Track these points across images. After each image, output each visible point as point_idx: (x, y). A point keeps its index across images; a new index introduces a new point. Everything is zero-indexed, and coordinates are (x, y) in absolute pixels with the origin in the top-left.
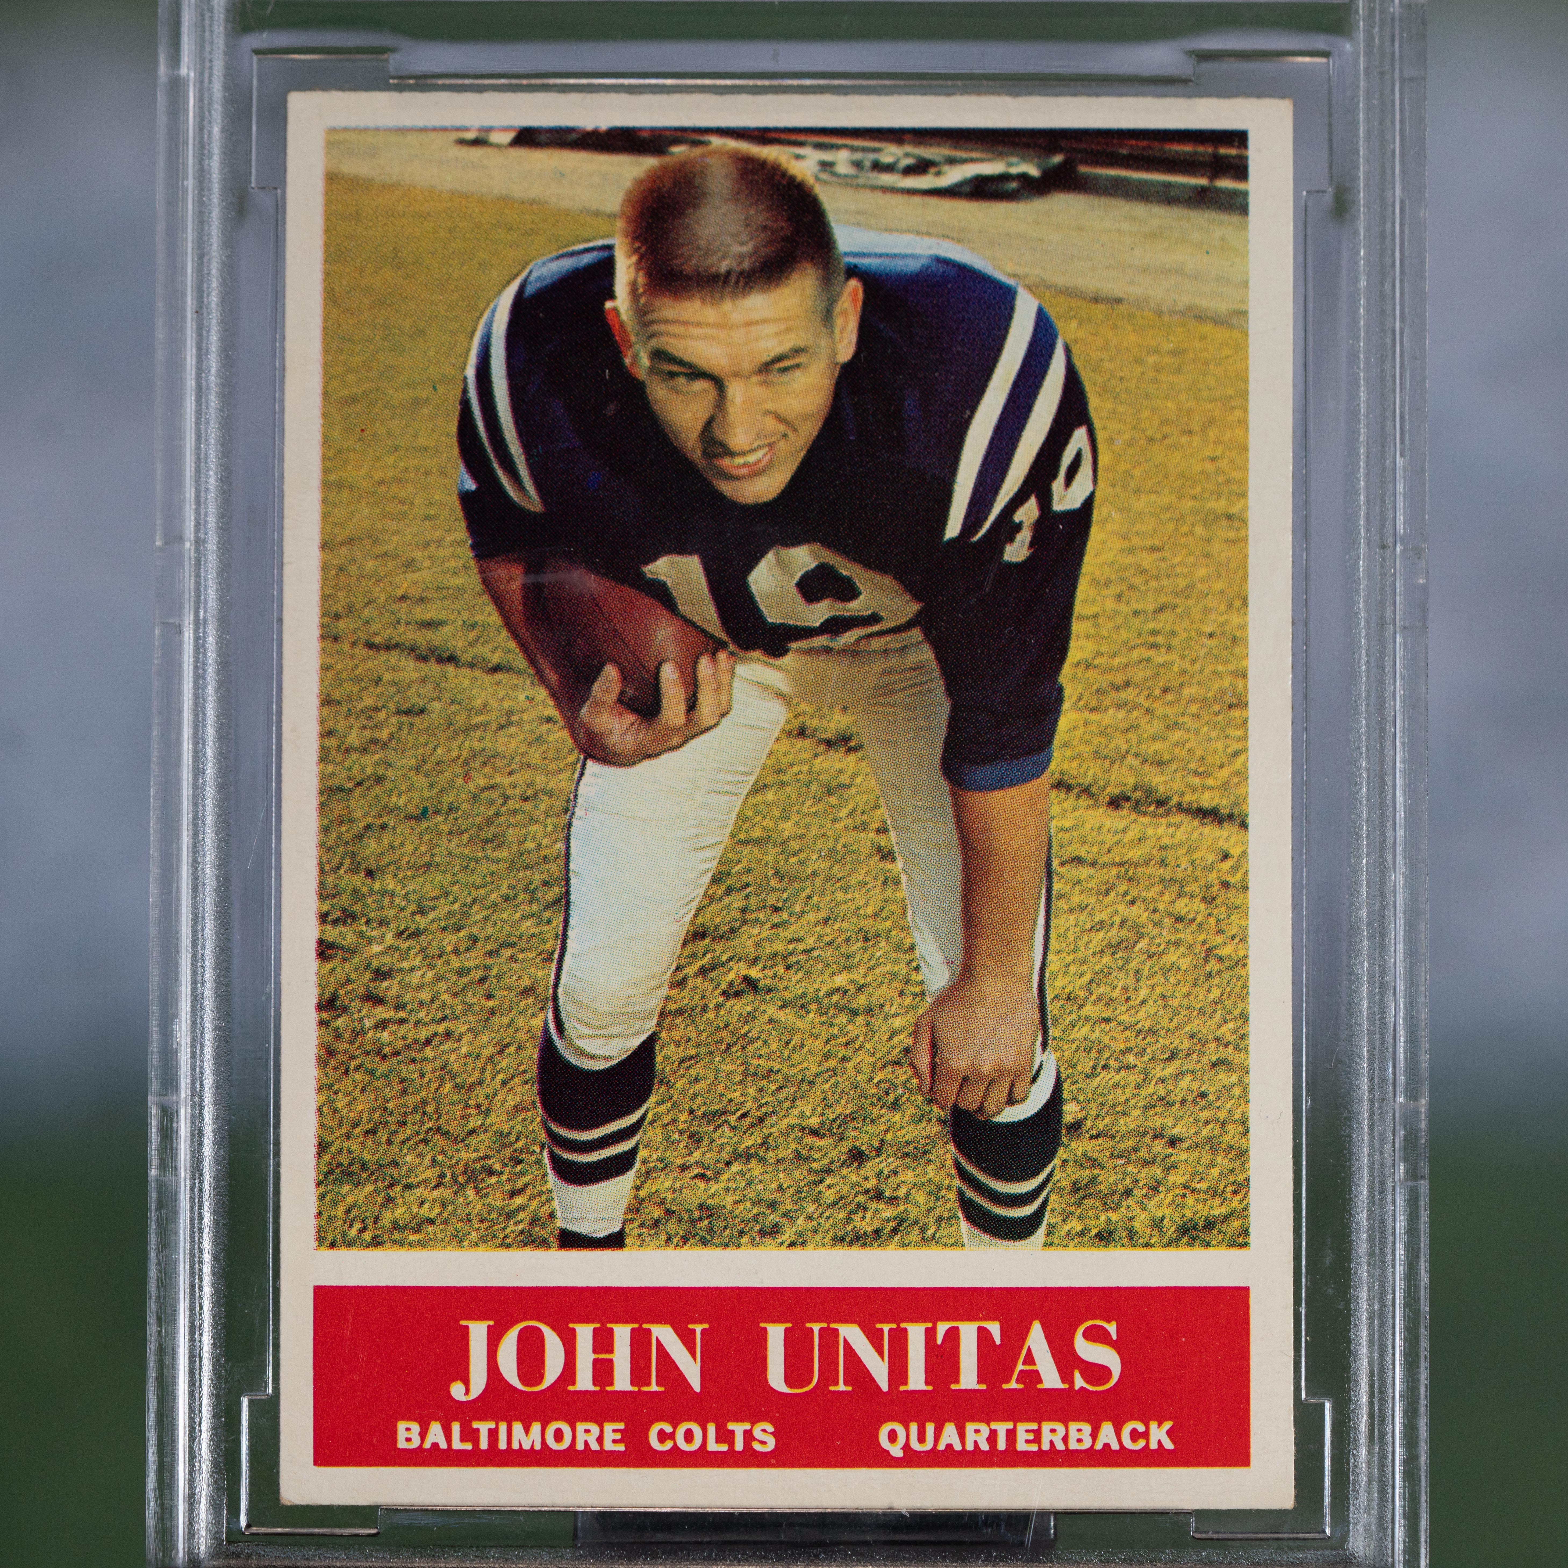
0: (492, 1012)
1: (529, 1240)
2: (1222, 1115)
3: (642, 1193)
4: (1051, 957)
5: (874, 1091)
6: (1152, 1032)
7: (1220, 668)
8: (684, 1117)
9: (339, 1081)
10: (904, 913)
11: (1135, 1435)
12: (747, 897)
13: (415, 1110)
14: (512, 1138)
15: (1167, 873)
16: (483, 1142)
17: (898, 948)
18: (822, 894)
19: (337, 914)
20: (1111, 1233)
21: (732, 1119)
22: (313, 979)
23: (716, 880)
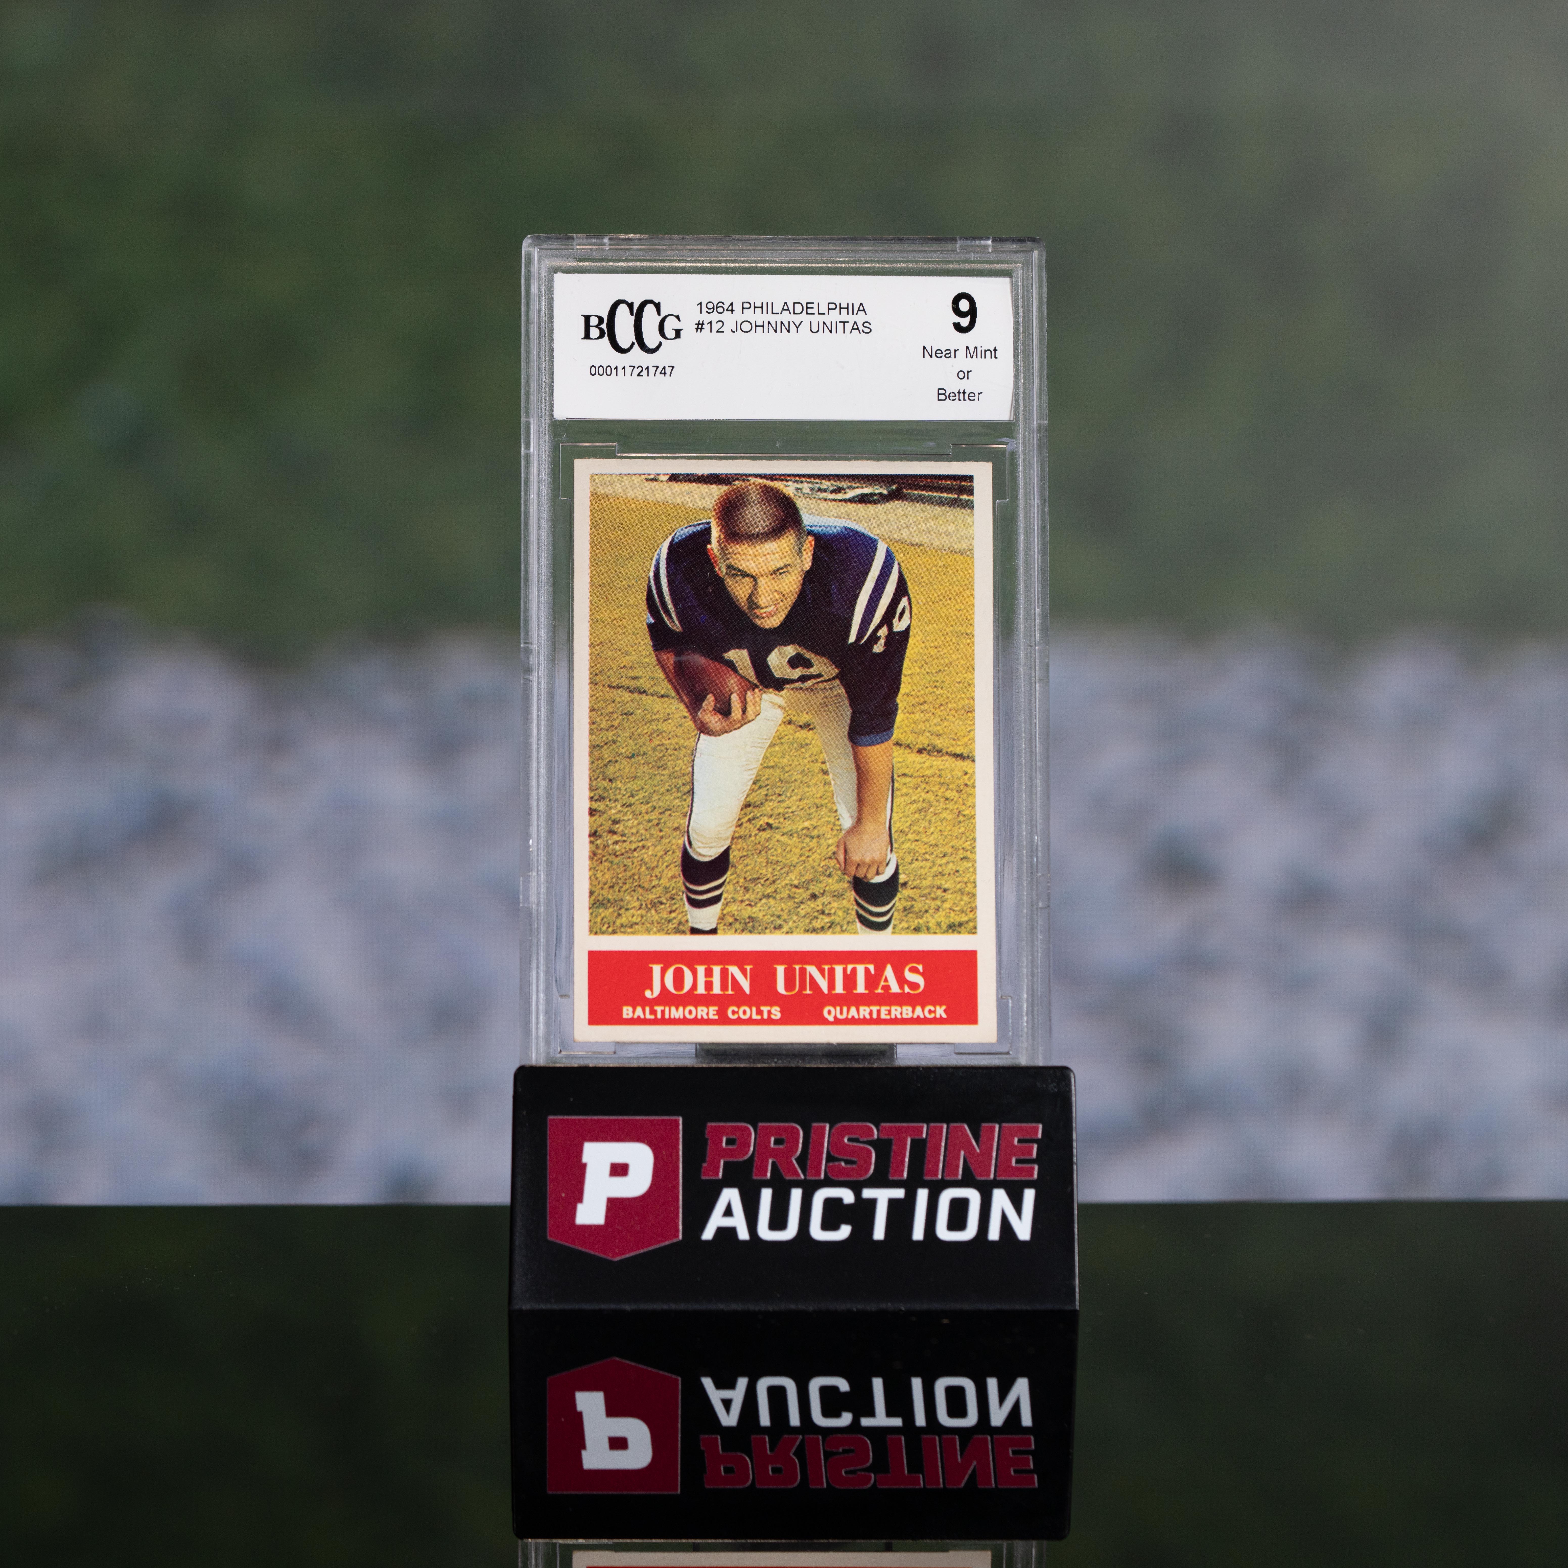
0: (662, 837)
1: (678, 931)
2: (965, 879)
3: (725, 912)
4: (894, 815)
5: (821, 869)
6: (936, 845)
7: (963, 696)
8: (742, 880)
9: (598, 866)
10: (833, 796)
11: (930, 1012)
12: (768, 790)
13: (630, 877)
14: (671, 889)
15: (942, 780)
16: (658, 891)
17: (831, 811)
18: (799, 788)
19: (597, 797)
20: (919, 928)
21: (762, 881)
22: (587, 824)
23: (755, 783)
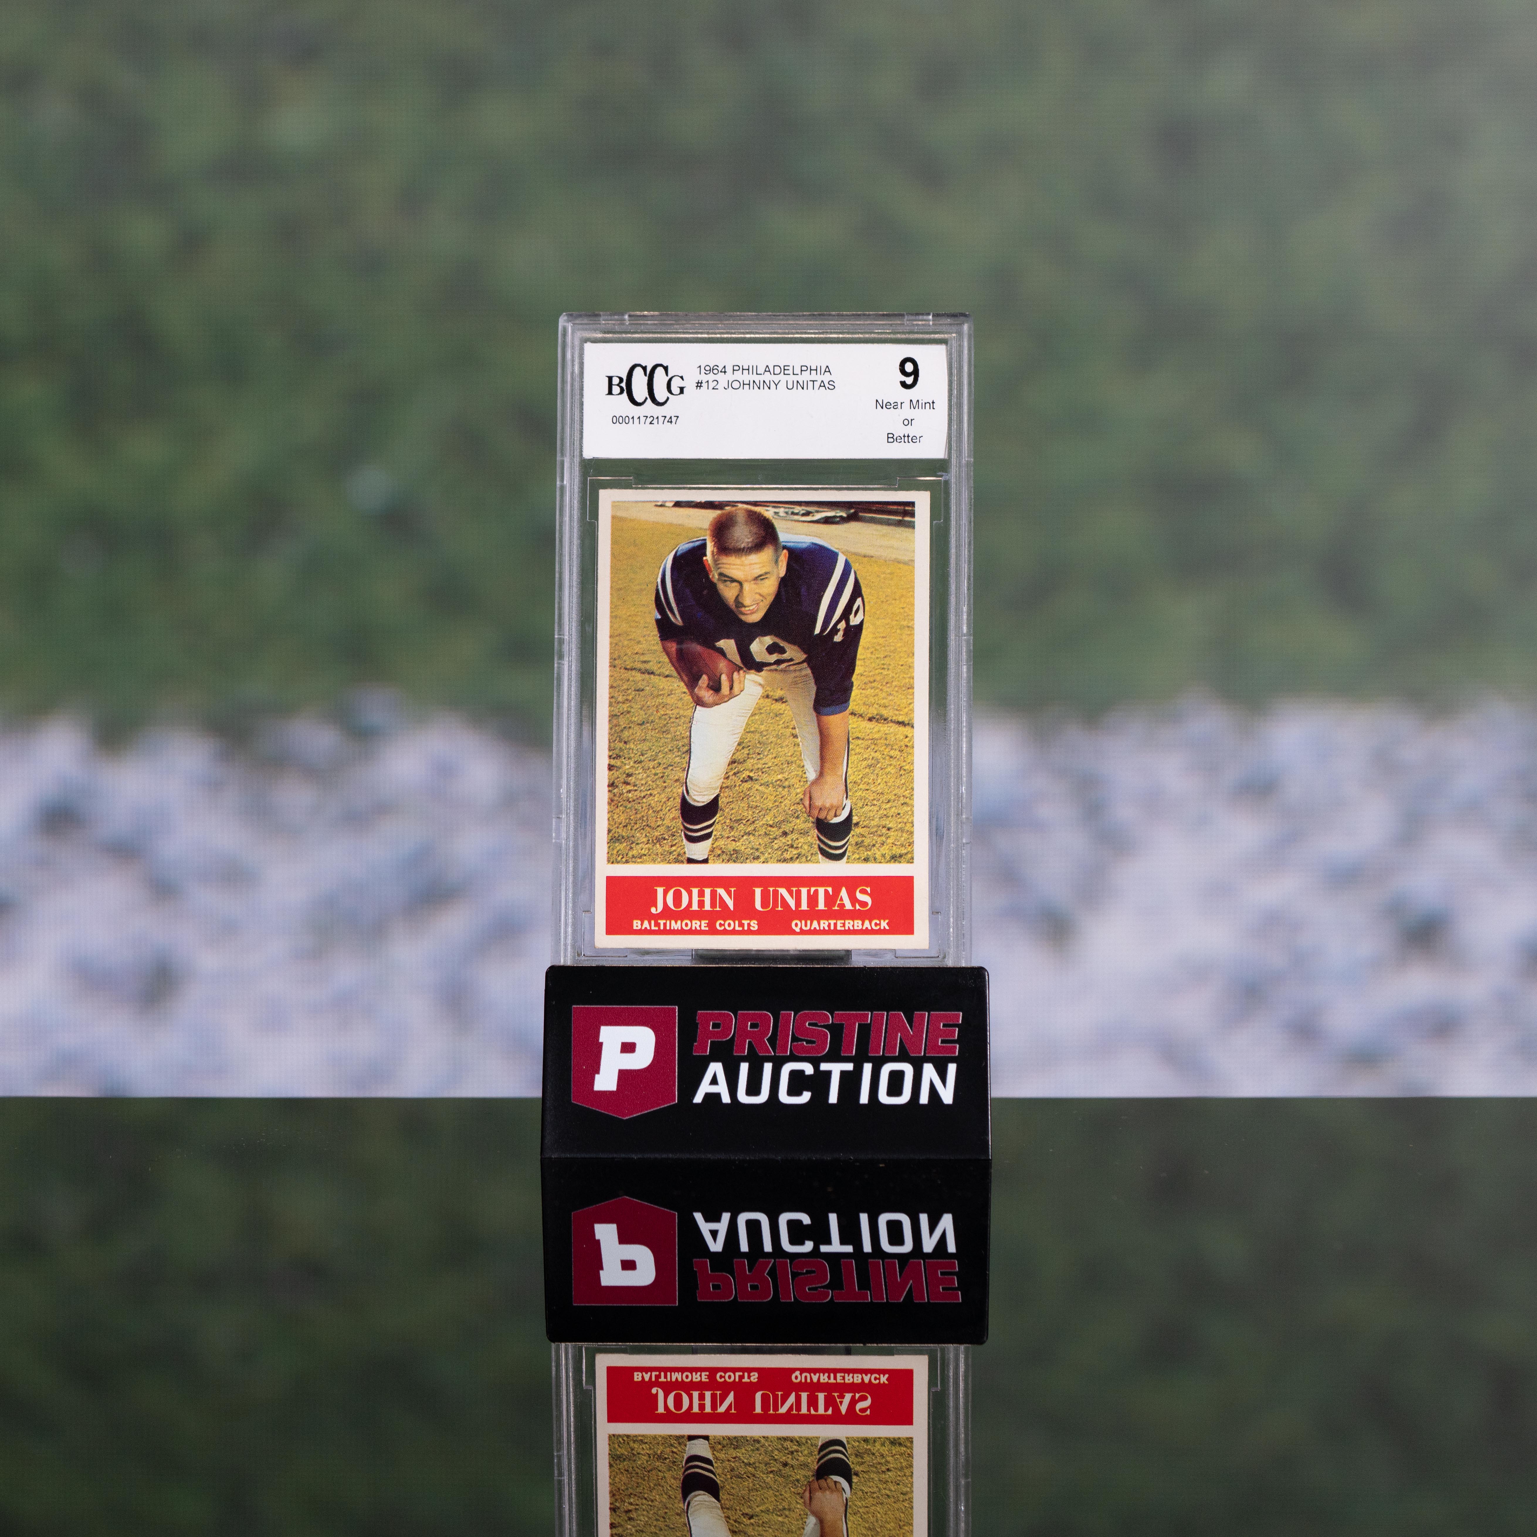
0: (665, 787)
1: (677, 861)
2: (905, 820)
3: (714, 846)
4: (849, 769)
5: (791, 812)
6: (882, 793)
7: (905, 676)
8: (728, 821)
9: (615, 810)
10: (801, 755)
11: (876, 924)
12: (749, 750)
13: (640, 819)
14: (672, 828)
15: (887, 742)
16: (662, 829)
17: (799, 766)
18: (774, 749)
19: (615, 756)
20: (868, 859)
21: (744, 822)
22: (607, 777)
23: (739, 744)
